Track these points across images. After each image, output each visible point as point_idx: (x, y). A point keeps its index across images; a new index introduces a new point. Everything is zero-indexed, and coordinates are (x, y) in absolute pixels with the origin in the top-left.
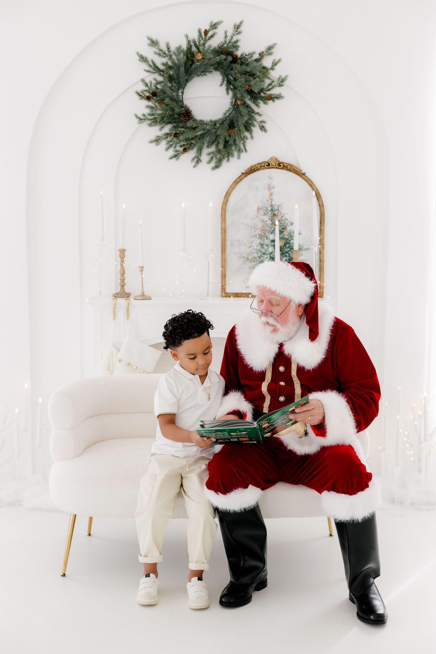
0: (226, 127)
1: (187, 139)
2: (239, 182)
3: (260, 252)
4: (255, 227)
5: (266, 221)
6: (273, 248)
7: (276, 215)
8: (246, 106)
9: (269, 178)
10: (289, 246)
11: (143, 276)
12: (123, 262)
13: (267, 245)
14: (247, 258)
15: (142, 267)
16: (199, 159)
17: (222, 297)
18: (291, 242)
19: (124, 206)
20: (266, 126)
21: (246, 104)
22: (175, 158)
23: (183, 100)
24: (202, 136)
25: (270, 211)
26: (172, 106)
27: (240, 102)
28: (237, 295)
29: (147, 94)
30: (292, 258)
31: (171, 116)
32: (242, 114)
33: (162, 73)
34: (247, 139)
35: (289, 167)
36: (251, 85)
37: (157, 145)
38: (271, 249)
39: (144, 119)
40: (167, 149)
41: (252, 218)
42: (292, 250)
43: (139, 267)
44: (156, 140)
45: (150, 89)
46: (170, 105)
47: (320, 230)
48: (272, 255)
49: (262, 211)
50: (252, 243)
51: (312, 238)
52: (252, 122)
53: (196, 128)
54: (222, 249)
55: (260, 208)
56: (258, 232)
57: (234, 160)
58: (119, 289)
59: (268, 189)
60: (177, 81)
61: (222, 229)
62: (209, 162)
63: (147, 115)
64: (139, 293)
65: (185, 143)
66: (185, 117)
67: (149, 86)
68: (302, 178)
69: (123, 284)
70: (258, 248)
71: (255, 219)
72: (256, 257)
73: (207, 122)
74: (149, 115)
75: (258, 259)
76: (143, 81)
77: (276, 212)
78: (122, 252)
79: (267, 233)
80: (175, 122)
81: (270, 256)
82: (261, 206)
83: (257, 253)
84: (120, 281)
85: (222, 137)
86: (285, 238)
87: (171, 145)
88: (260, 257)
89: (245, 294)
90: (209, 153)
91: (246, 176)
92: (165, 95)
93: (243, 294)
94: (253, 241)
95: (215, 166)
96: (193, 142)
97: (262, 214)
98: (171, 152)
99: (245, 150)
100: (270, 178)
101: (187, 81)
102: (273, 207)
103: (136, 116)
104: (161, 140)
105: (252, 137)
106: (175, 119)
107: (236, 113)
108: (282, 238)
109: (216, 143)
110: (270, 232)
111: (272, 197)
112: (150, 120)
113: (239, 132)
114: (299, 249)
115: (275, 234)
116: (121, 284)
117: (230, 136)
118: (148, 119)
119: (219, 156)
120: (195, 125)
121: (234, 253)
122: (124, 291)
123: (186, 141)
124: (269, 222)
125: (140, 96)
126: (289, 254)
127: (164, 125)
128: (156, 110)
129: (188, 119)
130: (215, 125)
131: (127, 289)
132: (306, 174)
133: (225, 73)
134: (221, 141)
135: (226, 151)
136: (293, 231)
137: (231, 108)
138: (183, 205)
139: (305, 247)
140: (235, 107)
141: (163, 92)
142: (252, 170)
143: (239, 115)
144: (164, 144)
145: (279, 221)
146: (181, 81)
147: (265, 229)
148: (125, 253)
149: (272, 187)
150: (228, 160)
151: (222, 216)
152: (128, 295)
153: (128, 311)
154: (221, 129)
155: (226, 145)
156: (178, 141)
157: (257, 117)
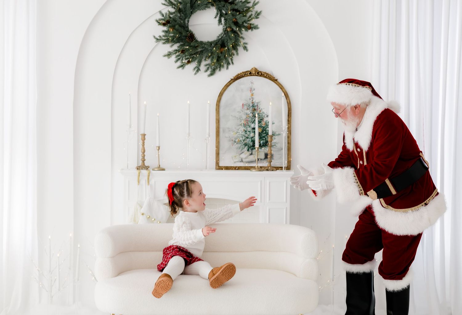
0: (219, 46)
1: (191, 55)
2: (229, 85)
3: (244, 136)
4: (241, 119)
5: (249, 114)
6: (254, 134)
7: (256, 110)
8: (233, 32)
9: (250, 83)
10: (265, 132)
11: (159, 153)
12: (144, 143)
13: (249, 131)
14: (235, 141)
15: (159, 147)
16: (199, 68)
17: (216, 169)
18: (267, 129)
19: (145, 103)
20: (248, 46)
22: (181, 68)
23: (188, 26)
24: (202, 52)
25: (252, 107)
26: (180, 31)
27: (229, 29)
28: (227, 168)
29: (164, 22)
30: (267, 141)
31: (179, 37)
32: (231, 37)
33: (174, 6)
35: (266, 75)
36: (237, 18)
37: (169, 58)
38: (252, 135)
39: (160, 39)
40: (176, 61)
41: (238, 112)
42: (268, 136)
43: (157, 147)
44: (169, 55)
45: (165, 18)
47: (288, 121)
48: (253, 139)
49: (246, 107)
50: (238, 130)
51: (282, 126)
52: (238, 43)
53: (197, 46)
54: (217, 134)
55: (244, 105)
56: (243, 122)
57: (224, 70)
58: (140, 163)
59: (250, 91)
60: (185, 13)
61: (216, 119)
62: (206, 71)
63: (162, 36)
64: (157, 165)
65: (189, 57)
66: (190, 39)
67: (165, 16)
68: (275, 83)
69: (144, 159)
70: (243, 133)
71: (240, 113)
72: (241, 140)
73: (205, 42)
74: (164, 36)
75: (243, 142)
76: (160, 12)
77: (256, 107)
78: (143, 136)
79: (249, 123)
80: (182, 42)
81: (251, 140)
82: (245, 103)
83: (242, 137)
84: (141, 158)
85: (216, 54)
86: (262, 126)
87: (179, 59)
88: (244, 140)
89: (233, 167)
90: (206, 64)
91: (234, 81)
92: (176, 23)
93: (232, 167)
94: (240, 128)
95: (210, 74)
96: (195, 56)
97: (246, 108)
98: (179, 63)
99: (233, 63)
100: (252, 83)
101: (192, 13)
102: (254, 104)
103: (154, 37)
104: (171, 55)
105: (237, 54)
106: (182, 39)
107: (226, 37)
108: (260, 126)
109: (211, 57)
110: (251, 122)
111: (253, 97)
112: (164, 40)
113: (228, 50)
114: (273, 135)
115: (255, 124)
116: (142, 160)
117: (221, 53)
119: (213, 67)
120: (196, 45)
121: (225, 137)
122: (144, 164)
124: (251, 115)
125: (158, 23)
126: (266, 138)
127: (173, 44)
128: (170, 33)
129: (191, 40)
130: (211, 44)
131: (146, 164)
132: (278, 80)
133: (219, 8)
134: (215, 56)
135: (218, 64)
136: (268, 121)
137: (222, 33)
138: (188, 102)
139: (277, 133)
140: (226, 32)
141: (175, 20)
142: (238, 77)
143: (229, 39)
144: (173, 58)
145: (258, 114)
146: (188, 13)
147: (248, 120)
148: (145, 137)
149: (253, 89)
150: (220, 70)
151: (216, 110)
152: (147, 168)
153: (148, 179)
154: (215, 48)
155: (219, 60)
156: (184, 56)
157: (241, 40)
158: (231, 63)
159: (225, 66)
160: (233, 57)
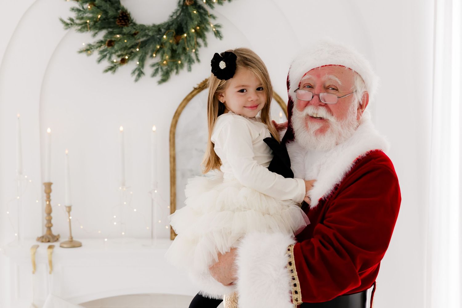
0: (173, 33)
1: (125, 48)
2: (191, 99)
8: (197, 6)
11: (71, 218)
12: (49, 199)
15: (70, 208)
16: (141, 71)
19: (49, 130)
20: (222, 30)
21: (198, 5)
22: (112, 71)
24: (143, 45)
26: (105, 8)
27: (189, 1)
31: (104, 19)
32: (192, 16)
34: (200, 46)
37: (89, 55)
39: (71, 24)
40: (100, 61)
43: (67, 207)
44: (87, 50)
46: (101, 6)
52: (205, 26)
53: (135, 34)
54: (171, 181)
57: (184, 72)
58: (44, 232)
61: (170, 156)
62: (154, 75)
63: (74, 19)
64: (67, 239)
65: (122, 53)
66: (121, 22)
69: (50, 225)
73: (149, 27)
78: (48, 187)
80: (111, 27)
84: (45, 222)
85: (168, 45)
87: (105, 56)
90: (153, 64)
91: (198, 92)
95: (161, 80)
96: (134, 50)
98: (106, 64)
99: (198, 60)
103: (61, 20)
104: (93, 49)
105: (206, 45)
106: (109, 23)
107: (185, 15)
109: (161, 52)
112: (79, 24)
113: (188, 38)
116: (47, 225)
117: (177, 44)
118: (77, 24)
119: (166, 68)
120: (133, 31)
122: (50, 233)
123: (124, 50)
127: (97, 31)
128: (86, 13)
129: (124, 23)
130: (159, 30)
131: (55, 231)
134: (167, 49)
135: (174, 63)
137: (178, 10)
138: (121, 129)
140: (184, 8)
143: (189, 19)
144: (96, 54)
148: (52, 187)
150: (177, 73)
151: (170, 140)
152: (56, 239)
153: (51, 263)
154: (167, 36)
155: (174, 55)
156: (113, 51)
157: (211, 20)
158: (195, 60)
159: (186, 65)
160: (199, 49)
